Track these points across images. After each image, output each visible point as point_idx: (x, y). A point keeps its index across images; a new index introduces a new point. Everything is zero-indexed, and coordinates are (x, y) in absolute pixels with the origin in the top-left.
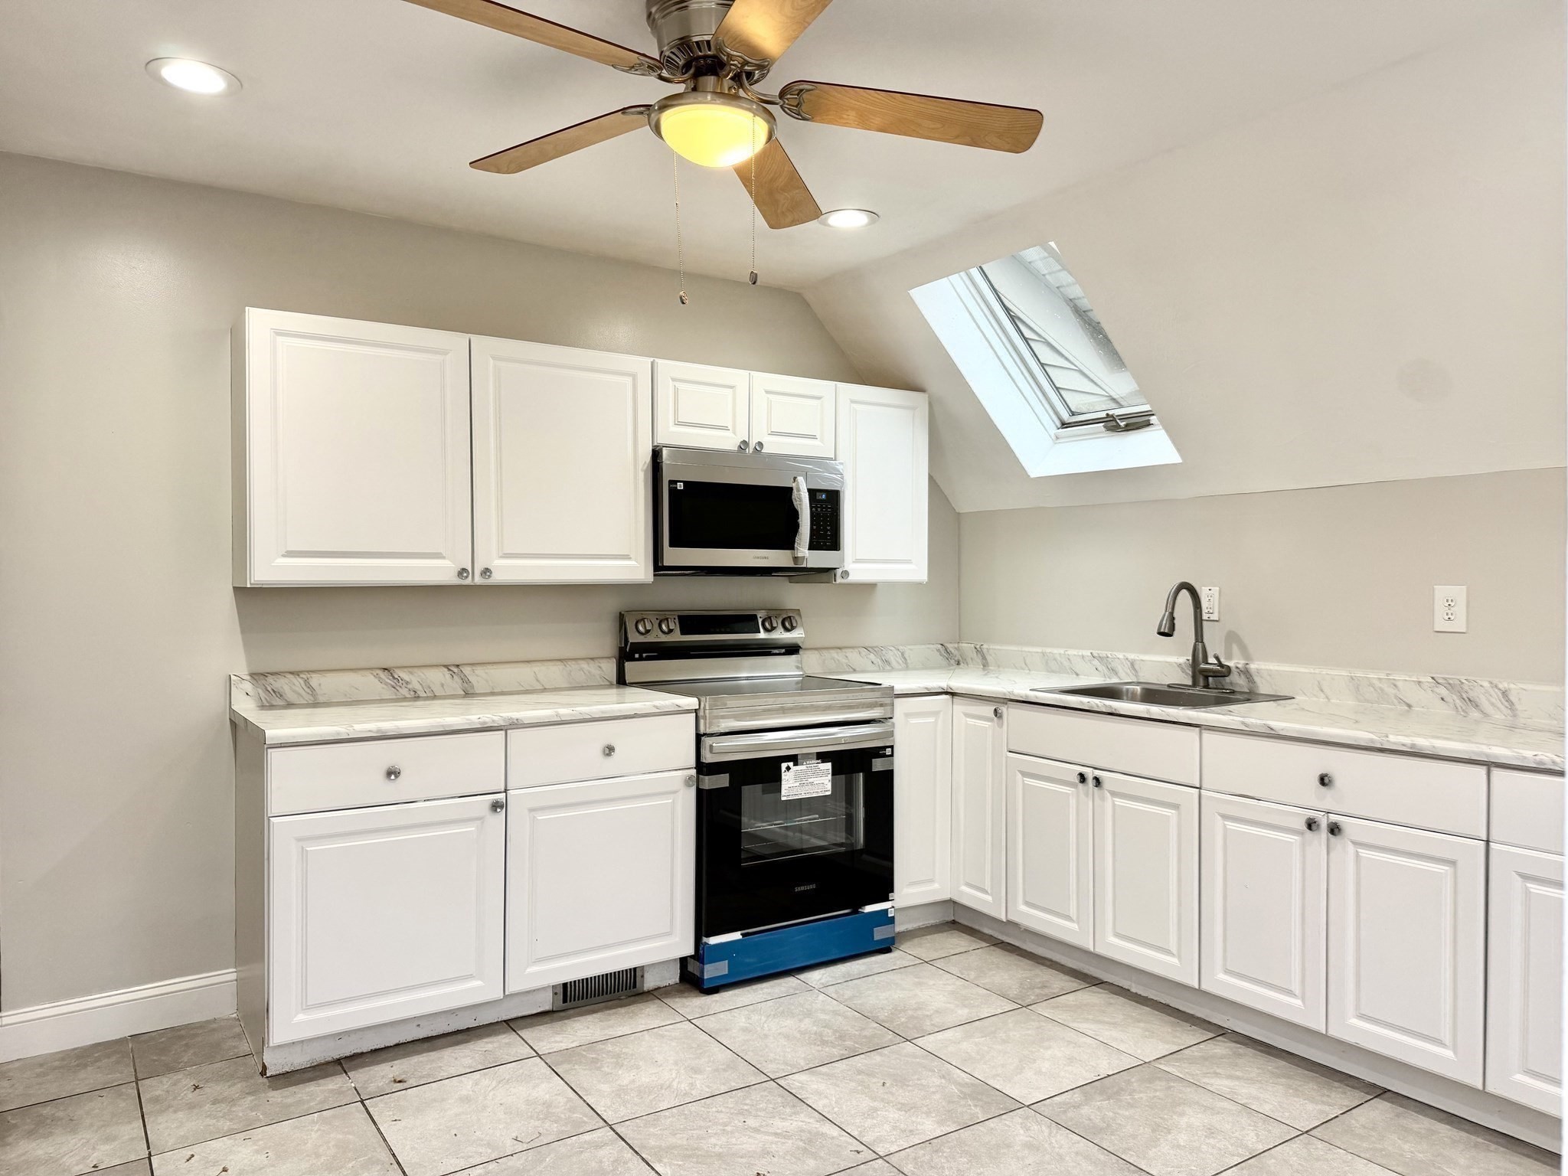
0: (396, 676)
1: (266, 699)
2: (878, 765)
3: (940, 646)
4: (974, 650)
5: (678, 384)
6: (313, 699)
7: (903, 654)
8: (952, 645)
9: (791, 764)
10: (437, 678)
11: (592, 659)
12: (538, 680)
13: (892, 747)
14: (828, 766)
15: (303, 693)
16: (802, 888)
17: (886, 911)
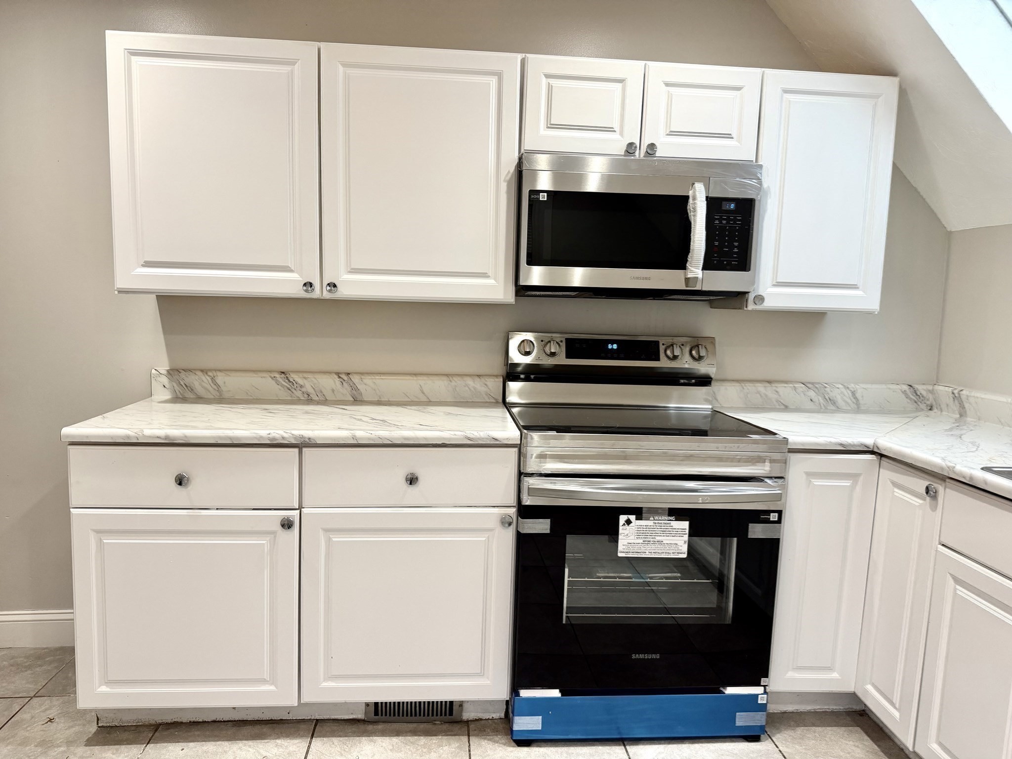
0: (291, 380)
1: (180, 392)
2: (756, 531)
3: (906, 388)
4: (952, 395)
5: (553, 81)
6: (218, 394)
7: (853, 393)
8: (925, 387)
9: (632, 518)
10: (329, 383)
11: (479, 376)
12: (423, 393)
13: (780, 513)
14: (685, 525)
15: (211, 389)
16: (641, 656)
17: (756, 696)
